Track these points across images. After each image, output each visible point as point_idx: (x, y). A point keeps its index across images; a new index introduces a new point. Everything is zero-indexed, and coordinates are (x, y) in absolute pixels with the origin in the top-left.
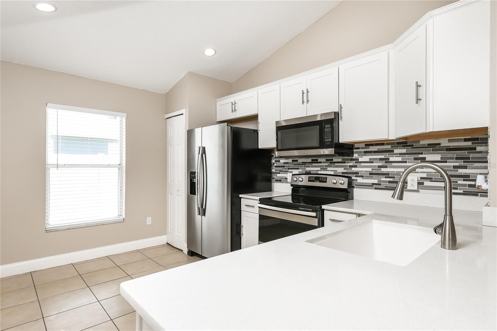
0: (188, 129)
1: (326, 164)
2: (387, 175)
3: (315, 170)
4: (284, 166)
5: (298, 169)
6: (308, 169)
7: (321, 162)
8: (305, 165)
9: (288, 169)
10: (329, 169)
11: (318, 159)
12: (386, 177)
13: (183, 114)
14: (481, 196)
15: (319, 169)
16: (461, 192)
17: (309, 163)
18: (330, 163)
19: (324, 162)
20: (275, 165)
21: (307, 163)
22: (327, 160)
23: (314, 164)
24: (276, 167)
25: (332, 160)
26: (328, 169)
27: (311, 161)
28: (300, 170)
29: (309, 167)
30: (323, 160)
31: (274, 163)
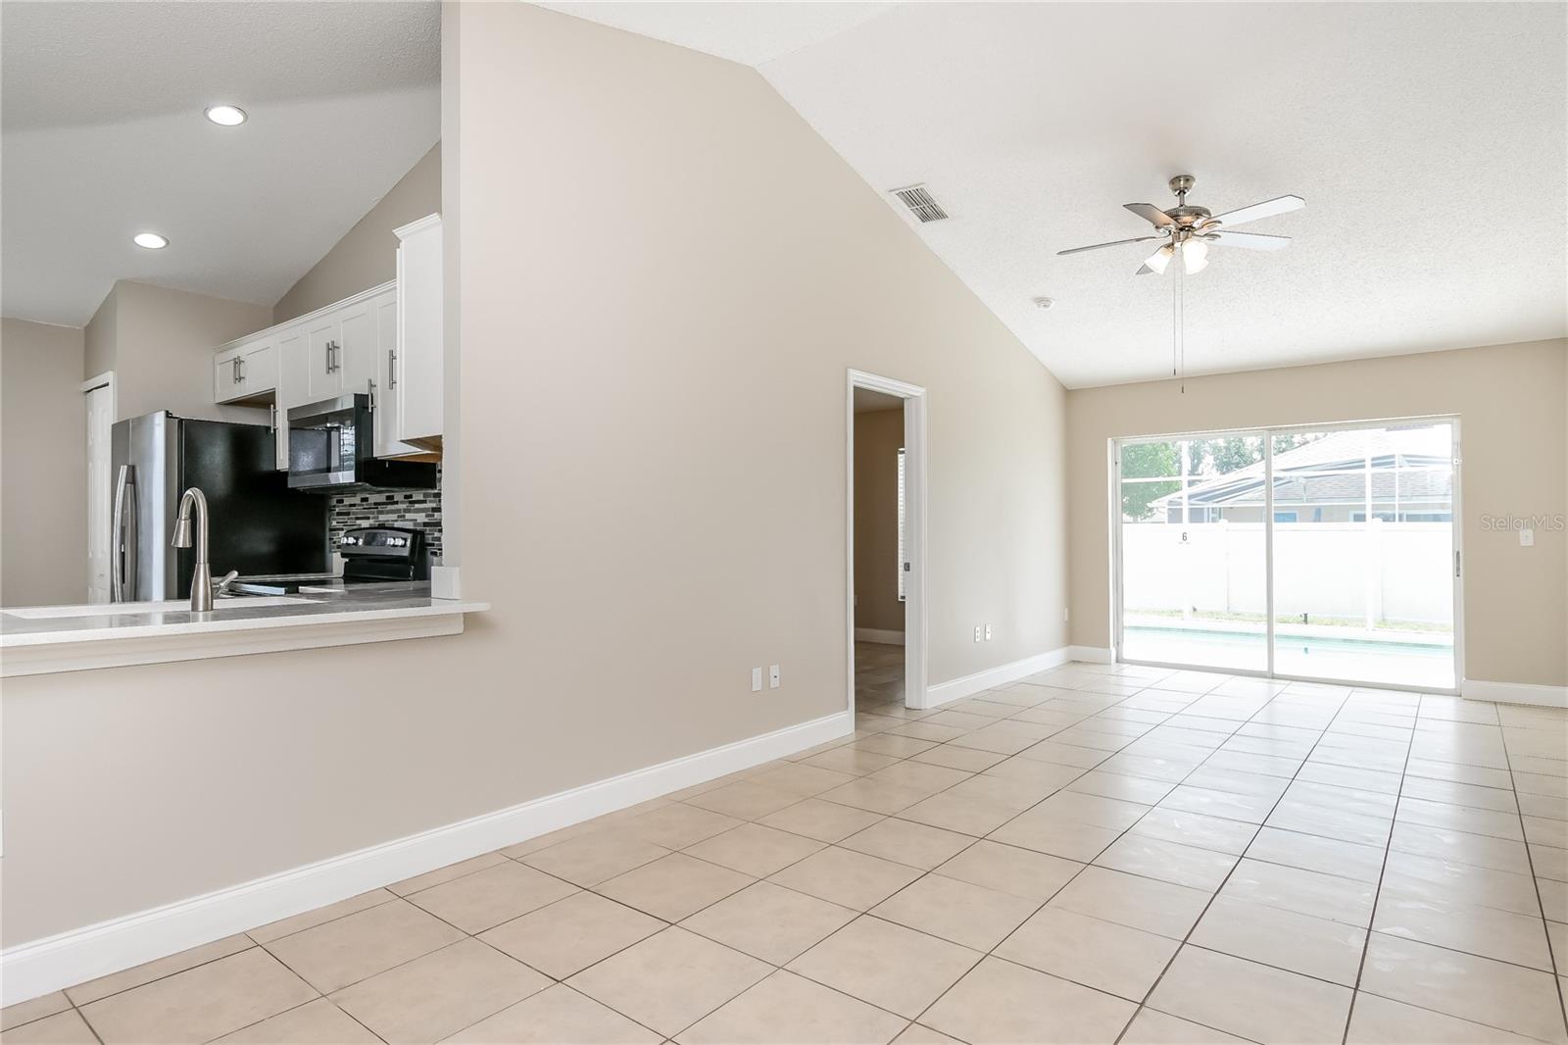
0: (116, 422)
4: (348, 514)
5: (368, 518)
6: (382, 518)
9: (357, 518)
13: (107, 385)
19: (402, 502)
20: (337, 510)
24: (339, 514)
28: (371, 521)
31: (334, 506)
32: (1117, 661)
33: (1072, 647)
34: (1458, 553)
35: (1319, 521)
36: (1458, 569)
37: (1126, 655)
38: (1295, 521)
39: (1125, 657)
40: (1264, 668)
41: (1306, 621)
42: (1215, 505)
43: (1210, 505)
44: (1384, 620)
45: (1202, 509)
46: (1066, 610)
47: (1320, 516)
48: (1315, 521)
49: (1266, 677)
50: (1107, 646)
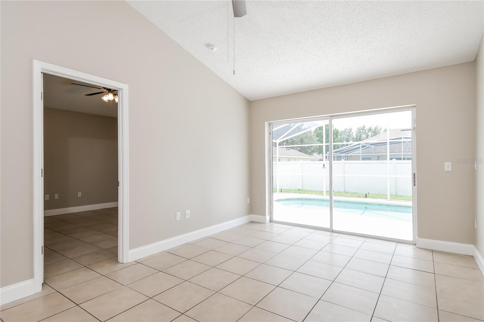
32: (270, 222)
33: (251, 215)
34: (414, 174)
35: (379, 160)
36: (414, 181)
37: (275, 219)
38: (371, 160)
39: (274, 219)
40: (328, 226)
41: (366, 196)
42: (346, 155)
43: (344, 155)
44: (396, 195)
45: (341, 156)
46: (248, 199)
47: (379, 158)
48: (378, 160)
49: (329, 231)
50: (264, 215)
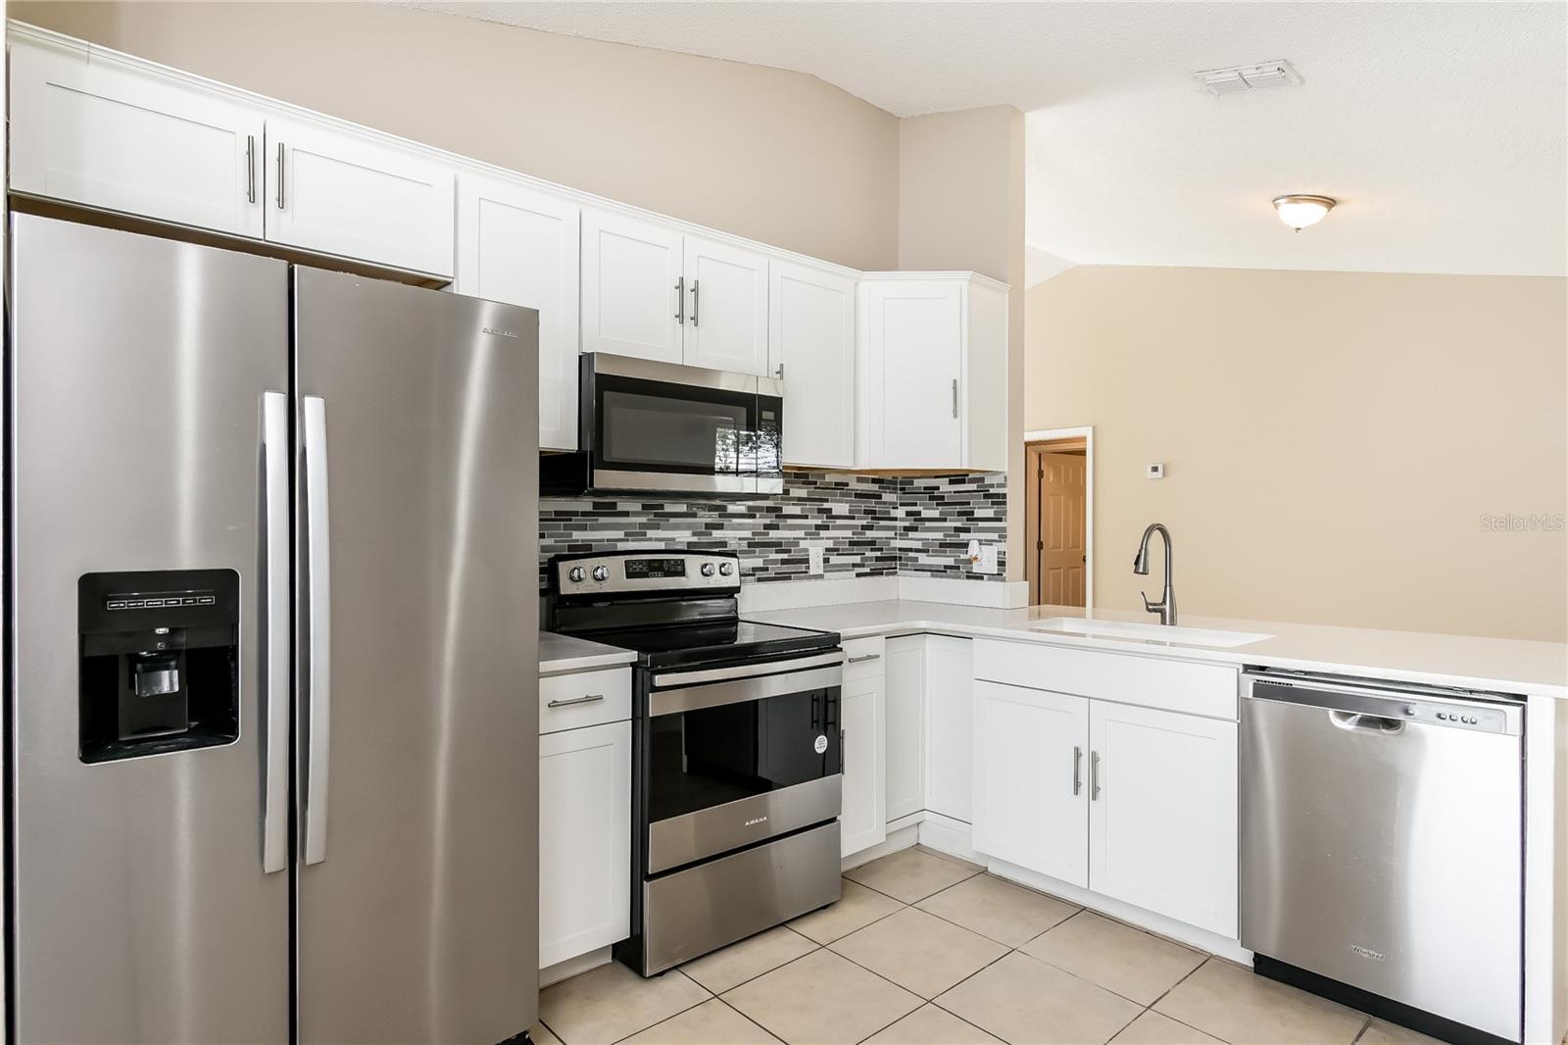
1: (643, 520)
2: (777, 545)
3: (606, 538)
6: (579, 536)
7: (628, 512)
8: (571, 520)
10: (650, 533)
11: (615, 503)
12: (777, 552)
14: (887, 574)
15: (620, 534)
16: (868, 570)
17: (584, 514)
18: (656, 515)
19: (636, 514)
21: (575, 513)
22: (645, 507)
23: (602, 520)
25: (661, 506)
26: (648, 536)
27: (591, 510)
28: (549, 542)
29: (584, 528)
30: (635, 506)
